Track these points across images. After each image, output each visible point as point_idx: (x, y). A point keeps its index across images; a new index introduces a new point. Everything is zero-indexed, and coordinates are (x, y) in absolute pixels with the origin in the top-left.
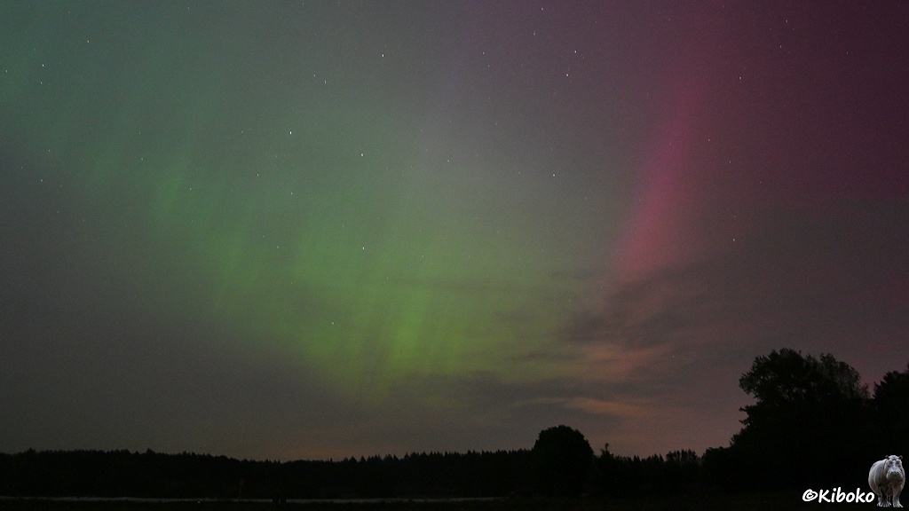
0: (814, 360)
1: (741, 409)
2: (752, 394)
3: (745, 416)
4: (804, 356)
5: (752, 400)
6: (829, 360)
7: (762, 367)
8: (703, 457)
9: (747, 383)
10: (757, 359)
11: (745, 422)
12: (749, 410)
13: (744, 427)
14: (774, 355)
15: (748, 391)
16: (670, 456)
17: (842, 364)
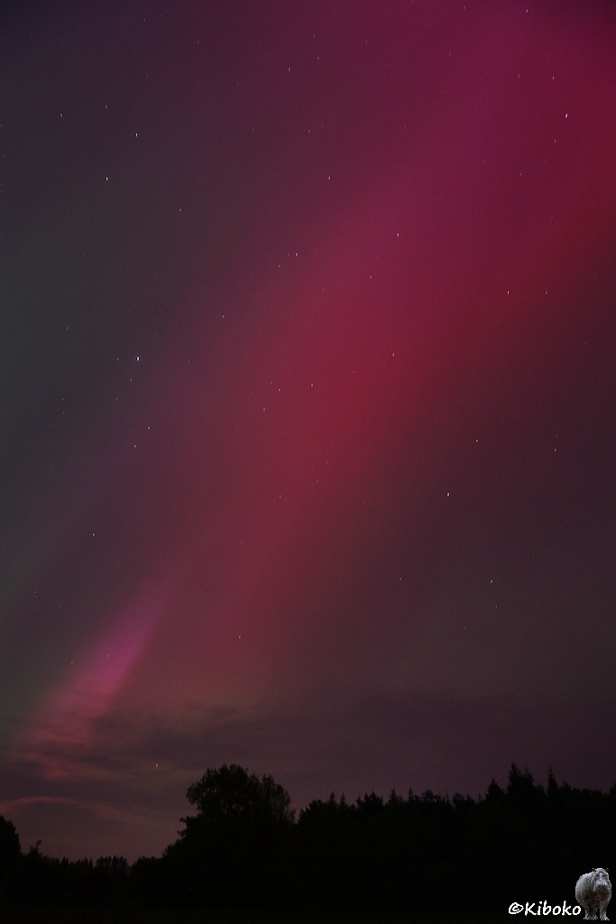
0: (257, 779)
1: (182, 820)
2: (196, 806)
3: (184, 826)
4: (249, 774)
5: (193, 811)
6: (269, 781)
7: (212, 779)
8: (133, 866)
9: (194, 793)
10: (208, 771)
11: (182, 833)
12: (189, 821)
13: (180, 838)
14: (224, 769)
15: (192, 802)
16: (101, 861)
17: (279, 787)
